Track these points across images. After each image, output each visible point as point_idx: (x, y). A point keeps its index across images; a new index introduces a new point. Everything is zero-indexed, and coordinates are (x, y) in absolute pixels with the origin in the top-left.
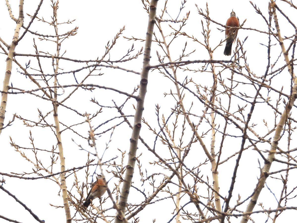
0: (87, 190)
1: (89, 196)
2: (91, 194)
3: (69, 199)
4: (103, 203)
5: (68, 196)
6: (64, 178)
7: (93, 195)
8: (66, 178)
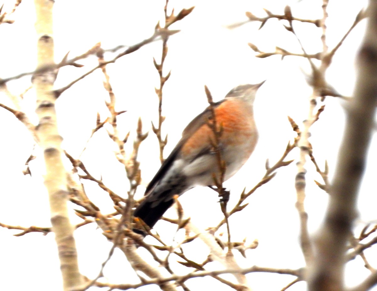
0: (162, 148)
1: (169, 174)
2: (177, 163)
3: (74, 192)
4: (235, 210)
5: (69, 178)
6: (48, 94)
7: (189, 169)
8: (57, 94)
